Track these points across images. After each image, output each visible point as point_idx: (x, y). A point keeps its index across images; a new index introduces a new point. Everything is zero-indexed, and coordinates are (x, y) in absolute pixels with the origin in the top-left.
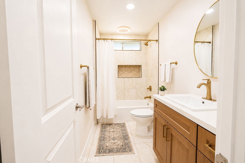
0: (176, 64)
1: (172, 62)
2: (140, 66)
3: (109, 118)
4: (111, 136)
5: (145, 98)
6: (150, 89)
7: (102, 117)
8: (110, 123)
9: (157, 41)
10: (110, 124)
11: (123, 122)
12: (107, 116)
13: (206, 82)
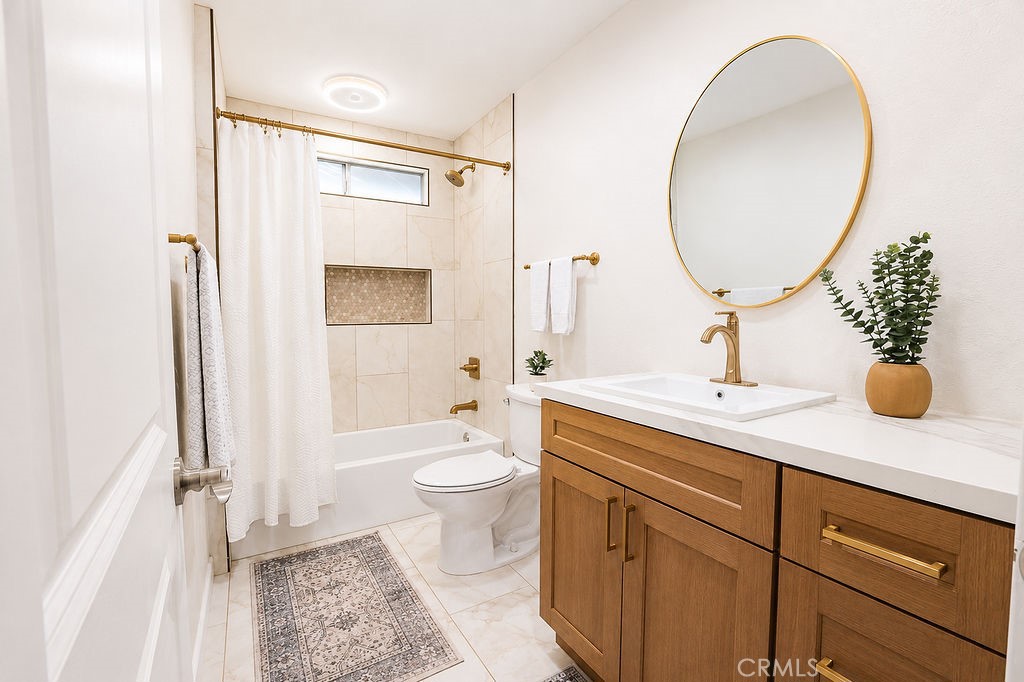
0: (594, 260)
1: (577, 256)
2: (423, 275)
3: (301, 525)
4: (324, 612)
5: (456, 409)
6: (473, 369)
7: (258, 526)
8: (302, 549)
9: (507, 167)
10: (303, 556)
11: (370, 532)
12: (284, 517)
13: (723, 321)
